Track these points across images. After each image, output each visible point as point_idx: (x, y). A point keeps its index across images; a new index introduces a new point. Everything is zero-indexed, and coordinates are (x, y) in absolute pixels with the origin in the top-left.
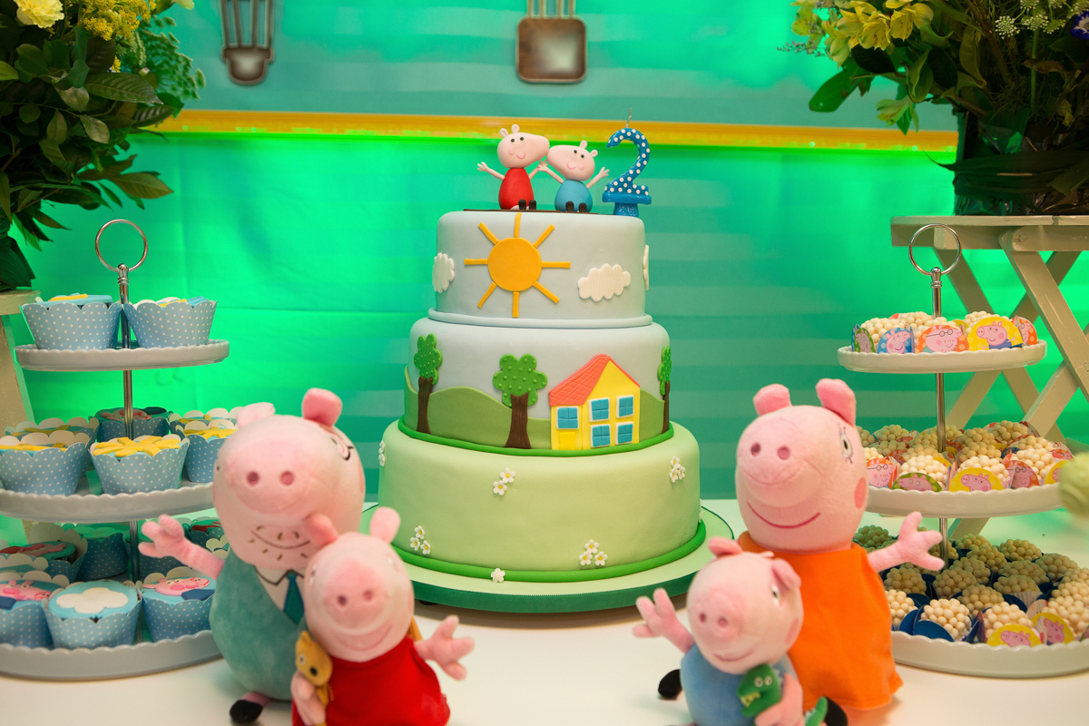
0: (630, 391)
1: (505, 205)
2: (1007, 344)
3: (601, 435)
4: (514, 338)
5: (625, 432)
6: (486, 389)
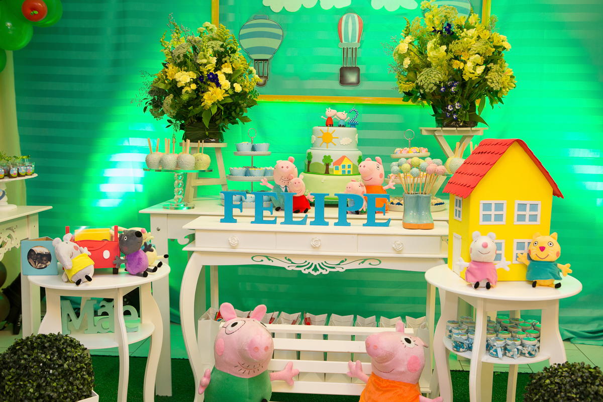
0: (350, 163)
1: (327, 126)
2: (416, 152)
3: (344, 172)
4: (327, 153)
5: (349, 172)
6: (321, 162)
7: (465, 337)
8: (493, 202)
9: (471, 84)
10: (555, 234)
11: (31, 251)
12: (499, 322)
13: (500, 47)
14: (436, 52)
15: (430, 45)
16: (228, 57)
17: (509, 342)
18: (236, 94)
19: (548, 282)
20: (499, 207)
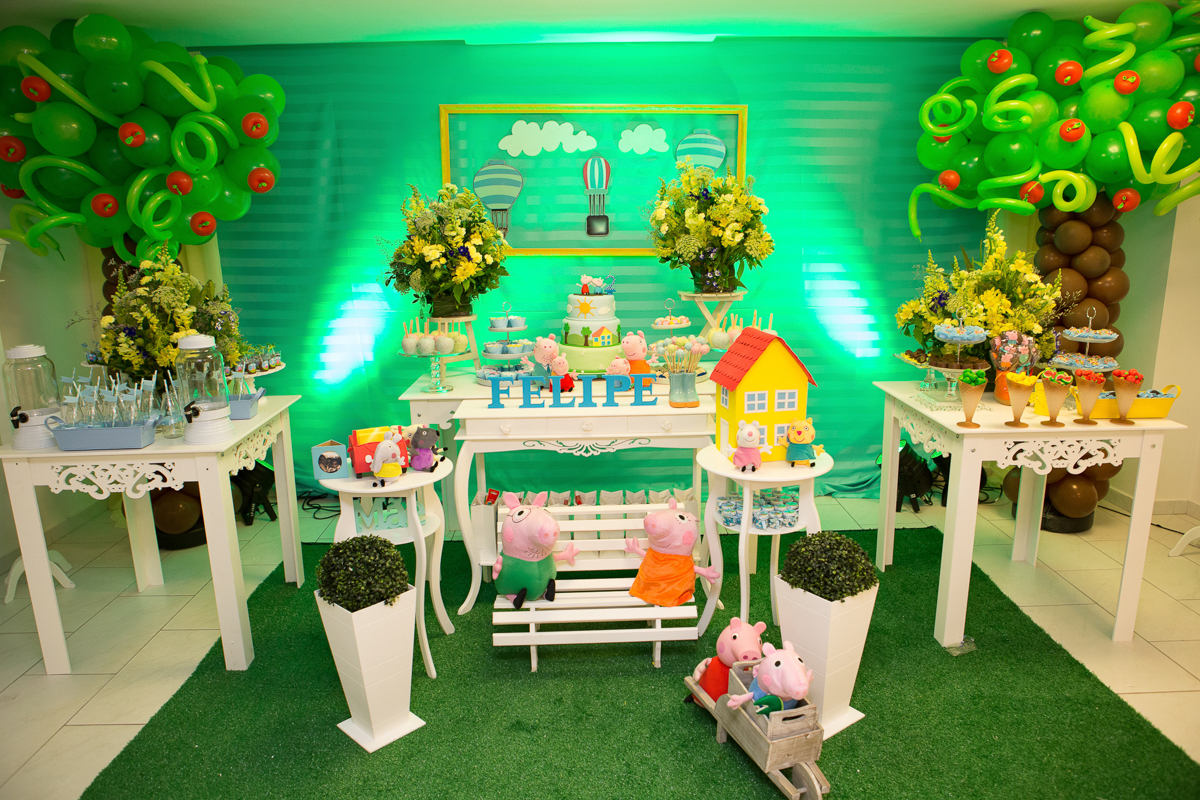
0: (610, 334)
1: (583, 294)
3: (603, 343)
4: (585, 324)
5: (609, 343)
6: (579, 333)
7: (734, 513)
8: (756, 393)
9: (730, 250)
10: (810, 419)
11: (322, 456)
12: (763, 497)
13: (758, 211)
14: (693, 219)
15: (688, 213)
16: (477, 227)
17: (772, 516)
18: (488, 266)
19: (804, 462)
20: (762, 397)
